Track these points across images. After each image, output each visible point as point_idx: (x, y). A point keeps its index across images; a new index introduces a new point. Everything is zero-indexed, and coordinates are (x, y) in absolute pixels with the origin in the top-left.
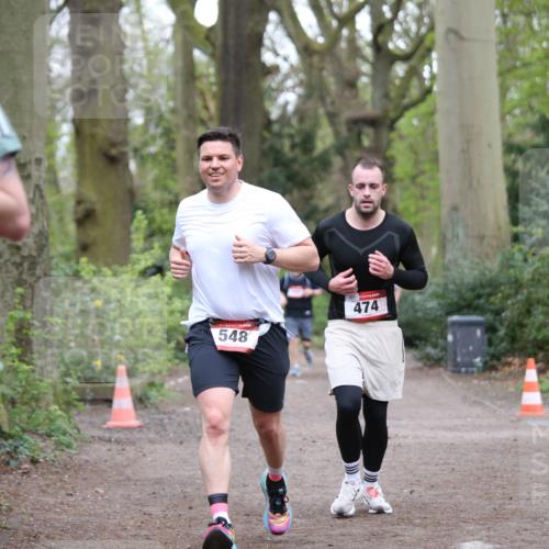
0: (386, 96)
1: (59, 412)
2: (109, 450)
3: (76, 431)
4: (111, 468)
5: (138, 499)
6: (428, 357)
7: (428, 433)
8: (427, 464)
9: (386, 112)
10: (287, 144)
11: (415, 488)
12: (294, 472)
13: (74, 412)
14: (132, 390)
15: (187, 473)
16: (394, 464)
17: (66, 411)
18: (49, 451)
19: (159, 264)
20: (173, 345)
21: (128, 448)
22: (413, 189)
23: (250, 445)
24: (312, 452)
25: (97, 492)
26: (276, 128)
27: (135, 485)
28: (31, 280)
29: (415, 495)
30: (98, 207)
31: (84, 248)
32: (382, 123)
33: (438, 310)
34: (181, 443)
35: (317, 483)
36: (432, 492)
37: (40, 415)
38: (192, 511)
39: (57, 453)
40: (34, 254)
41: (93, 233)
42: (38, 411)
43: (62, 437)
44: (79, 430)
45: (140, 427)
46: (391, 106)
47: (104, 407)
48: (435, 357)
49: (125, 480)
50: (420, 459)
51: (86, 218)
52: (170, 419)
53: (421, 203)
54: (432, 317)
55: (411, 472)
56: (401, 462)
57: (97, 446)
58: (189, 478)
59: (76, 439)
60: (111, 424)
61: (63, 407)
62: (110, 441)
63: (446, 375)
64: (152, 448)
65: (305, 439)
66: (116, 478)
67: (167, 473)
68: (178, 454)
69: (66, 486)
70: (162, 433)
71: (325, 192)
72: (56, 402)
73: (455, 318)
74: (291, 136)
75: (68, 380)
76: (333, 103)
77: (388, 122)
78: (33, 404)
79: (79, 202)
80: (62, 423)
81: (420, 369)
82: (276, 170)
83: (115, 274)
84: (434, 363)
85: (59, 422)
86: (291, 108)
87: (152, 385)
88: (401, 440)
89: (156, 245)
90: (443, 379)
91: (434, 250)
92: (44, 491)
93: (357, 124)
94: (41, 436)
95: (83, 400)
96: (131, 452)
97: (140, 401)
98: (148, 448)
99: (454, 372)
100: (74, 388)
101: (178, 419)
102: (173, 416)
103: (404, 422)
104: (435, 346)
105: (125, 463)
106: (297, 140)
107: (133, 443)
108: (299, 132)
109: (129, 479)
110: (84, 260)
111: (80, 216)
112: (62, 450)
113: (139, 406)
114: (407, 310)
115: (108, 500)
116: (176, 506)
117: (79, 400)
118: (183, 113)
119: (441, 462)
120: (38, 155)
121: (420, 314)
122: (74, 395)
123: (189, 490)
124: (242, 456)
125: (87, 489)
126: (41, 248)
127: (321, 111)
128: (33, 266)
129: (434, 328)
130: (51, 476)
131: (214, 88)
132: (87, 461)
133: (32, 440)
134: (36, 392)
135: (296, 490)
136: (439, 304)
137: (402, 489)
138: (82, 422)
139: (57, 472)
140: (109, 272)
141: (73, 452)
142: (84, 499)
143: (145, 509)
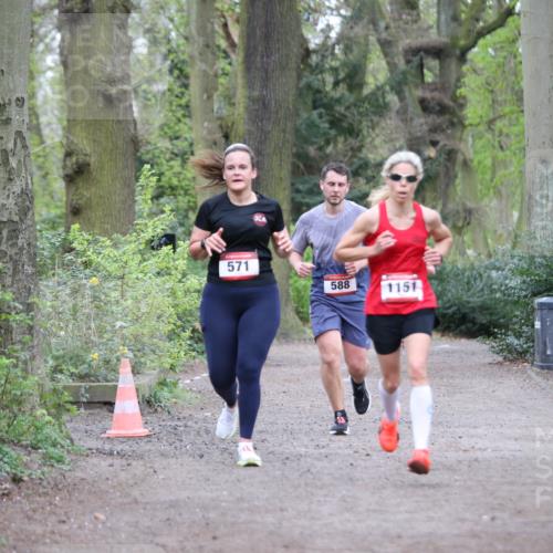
0: (455, 18)
1: (48, 418)
2: (111, 465)
3: (68, 441)
4: (114, 487)
5: (149, 527)
6: (510, 349)
7: (512, 445)
8: (511, 483)
9: (454, 39)
10: (330, 79)
11: (497, 514)
12: (344, 492)
13: (65, 417)
14: (137, 390)
15: (209, 494)
16: (469, 483)
17: (57, 417)
18: (36, 466)
19: (169, 232)
20: (188, 333)
21: (134, 463)
22: (489, 136)
23: (287, 458)
24: (366, 468)
25: (96, 518)
26: (314, 59)
27: (145, 509)
28: (12, 252)
29: (498, 522)
30: (92, 160)
31: (75, 212)
32: (450, 54)
33: (521, 289)
34: (202, 456)
35: (371, 507)
36: (520, 520)
37: (24, 422)
38: (217, 542)
39: (45, 469)
40: (16, 218)
41: (87, 193)
42: (20, 417)
43: (51, 450)
44: (72, 441)
45: (147, 436)
46: (461, 31)
47: (104, 412)
48: (520, 350)
49: (129, 504)
50: (502, 477)
51: (77, 174)
52: (186, 426)
53: (501, 155)
54: (516, 298)
55: (492, 494)
56: (480, 481)
57: (95, 460)
58: (213, 500)
59: (68, 452)
60: (112, 432)
61: (53, 410)
62: (111, 454)
63: (532, 372)
64: (165, 462)
65: (356, 452)
66: (120, 500)
67: (183, 495)
68: (198, 471)
69: (58, 510)
70: (178, 444)
71: (378, 142)
72: (44, 405)
73: (544, 299)
74: (335, 70)
75: (59, 376)
76: (387, 28)
77: (458, 52)
78: (15, 408)
79: (68, 154)
80: (51, 432)
81: (500, 363)
82: (315, 114)
83: (115, 246)
84: (517, 356)
85: (47, 430)
86: (333, 35)
87: (163, 384)
88: (479, 454)
89: (167, 208)
90: (529, 377)
91: (516, 214)
92: (29, 518)
93: (419, 54)
94: (26, 447)
95: (77, 403)
96: (138, 467)
97: (149, 403)
98: (159, 463)
99: (542, 368)
100: (65, 388)
101: (196, 427)
102: (189, 423)
103: (480, 431)
104: (518, 335)
105: (131, 482)
106: (342, 75)
107: (141, 457)
108: (344, 64)
109: (136, 502)
110: (76, 226)
111: (70, 171)
112: (52, 466)
113: (147, 409)
114: (482, 290)
115: (110, 528)
116: (198, 535)
117: (72, 403)
118: (201, 41)
119: (529, 481)
120: (19, 95)
121: (498, 295)
122: (67, 396)
123: (212, 515)
124: (278, 473)
125: (83, 514)
126: (25, 211)
127: (372, 39)
128: (14, 233)
129: (518, 313)
130: (38, 499)
131: (238, 10)
132: (83, 479)
133: (13, 453)
134: (19, 393)
135: (347, 515)
136: (524, 282)
137: (480, 516)
138: (75, 430)
139: (46, 494)
140: (108, 243)
141: (64, 467)
142: (80, 527)
143: (158, 540)
